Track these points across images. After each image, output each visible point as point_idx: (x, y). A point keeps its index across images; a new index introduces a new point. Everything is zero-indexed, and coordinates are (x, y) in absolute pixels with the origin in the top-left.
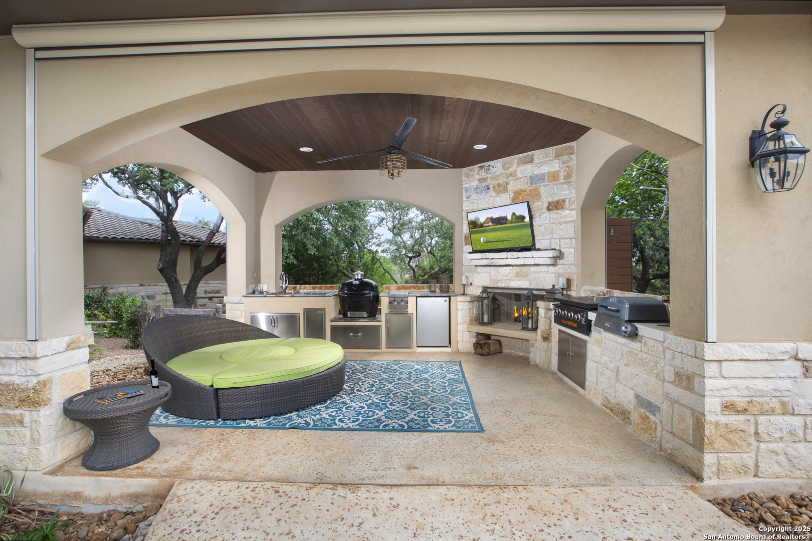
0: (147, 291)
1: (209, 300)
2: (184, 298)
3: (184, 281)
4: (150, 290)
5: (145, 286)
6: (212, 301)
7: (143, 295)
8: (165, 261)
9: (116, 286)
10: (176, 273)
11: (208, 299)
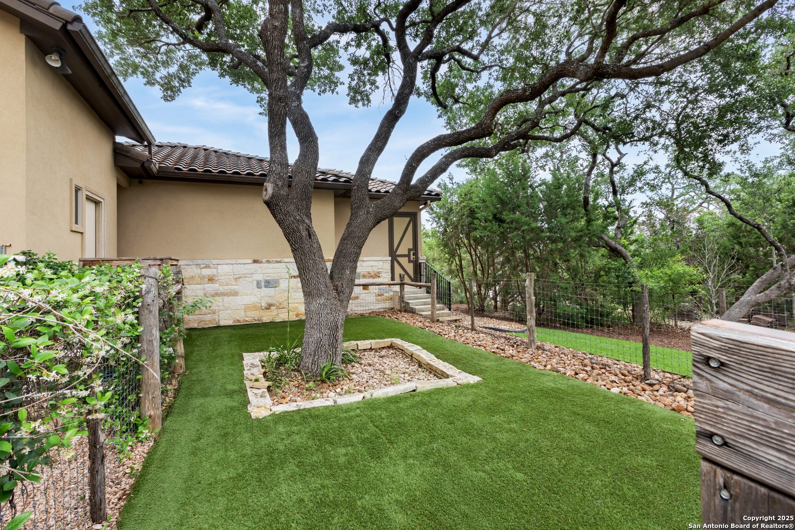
0: (265, 271)
1: (364, 289)
2: (328, 281)
3: (329, 248)
4: (270, 271)
5: (261, 262)
6: (366, 291)
7: (259, 279)
8: (280, 178)
9: (214, 262)
10: (309, 216)
11: (361, 287)
